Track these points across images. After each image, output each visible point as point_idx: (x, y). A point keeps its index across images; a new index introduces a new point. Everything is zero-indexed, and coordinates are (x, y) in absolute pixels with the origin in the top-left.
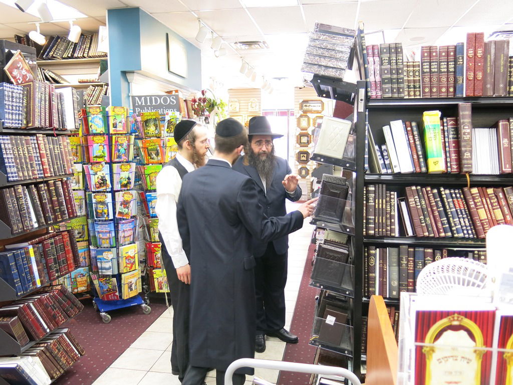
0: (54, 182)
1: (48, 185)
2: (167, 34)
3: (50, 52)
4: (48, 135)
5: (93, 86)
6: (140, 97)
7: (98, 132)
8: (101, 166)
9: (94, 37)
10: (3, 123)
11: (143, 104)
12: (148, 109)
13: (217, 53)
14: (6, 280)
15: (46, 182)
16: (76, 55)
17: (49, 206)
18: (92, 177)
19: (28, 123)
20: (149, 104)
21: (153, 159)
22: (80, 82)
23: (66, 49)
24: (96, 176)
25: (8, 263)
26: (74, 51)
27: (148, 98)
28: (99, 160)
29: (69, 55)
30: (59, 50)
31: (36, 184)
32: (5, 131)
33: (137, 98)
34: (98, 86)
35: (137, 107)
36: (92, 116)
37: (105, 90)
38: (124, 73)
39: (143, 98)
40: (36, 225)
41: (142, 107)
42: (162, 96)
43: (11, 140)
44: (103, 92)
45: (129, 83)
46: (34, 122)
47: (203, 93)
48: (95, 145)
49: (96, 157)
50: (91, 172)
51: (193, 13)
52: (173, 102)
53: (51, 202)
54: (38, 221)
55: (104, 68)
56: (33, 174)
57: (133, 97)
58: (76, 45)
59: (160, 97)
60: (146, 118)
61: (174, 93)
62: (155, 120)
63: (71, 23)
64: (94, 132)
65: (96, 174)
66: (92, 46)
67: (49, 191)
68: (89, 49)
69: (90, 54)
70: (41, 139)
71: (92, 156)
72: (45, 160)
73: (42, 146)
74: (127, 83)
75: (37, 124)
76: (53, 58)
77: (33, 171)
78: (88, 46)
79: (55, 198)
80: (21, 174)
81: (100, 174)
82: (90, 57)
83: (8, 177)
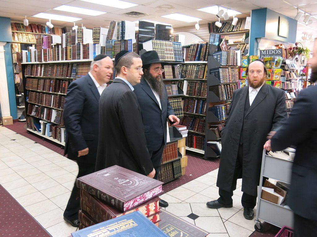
0: (232, 85)
1: (230, 86)
2: (279, 17)
3: (222, 29)
4: (232, 68)
5: (240, 44)
6: (264, 51)
7: (245, 66)
8: (244, 81)
9: (243, 21)
10: (221, 64)
11: (265, 54)
12: (267, 56)
13: (307, 23)
14: (216, 115)
15: (229, 85)
16: (233, 30)
17: (229, 93)
18: (241, 85)
19: (227, 64)
20: (268, 54)
21: (267, 78)
22: (234, 43)
23: (229, 28)
24: (242, 85)
25: (217, 110)
26: (233, 29)
27: (268, 51)
28: (245, 78)
29: (231, 31)
30: (226, 29)
31: (227, 85)
32: (221, 67)
33: (262, 51)
34: (242, 44)
35: (262, 55)
36: (243, 60)
37: (245, 46)
38: (256, 39)
39: (265, 51)
40: (226, 99)
41: (264, 55)
42: (274, 50)
43: (222, 70)
44: (244, 47)
45: (258, 43)
46: (229, 64)
47: (296, 44)
48: (243, 72)
49: (243, 77)
50: (240, 83)
51: (294, 7)
52: (279, 52)
53: (230, 92)
54: (226, 98)
55: (247, 36)
56: (227, 81)
57: (261, 51)
58: (234, 26)
59: (273, 50)
60: (266, 60)
61: (279, 46)
62: (270, 61)
63: (234, 17)
64: (243, 66)
65: (242, 84)
66: (241, 25)
67: (230, 88)
68: (240, 27)
69: (240, 30)
70: (230, 69)
71: (241, 76)
72: (230, 77)
73: (230, 72)
74: (257, 43)
75: (230, 65)
76: (223, 32)
77: (227, 80)
78: (240, 26)
79: (231, 91)
80: (224, 81)
81: (244, 84)
82: (240, 31)
83: (220, 82)
